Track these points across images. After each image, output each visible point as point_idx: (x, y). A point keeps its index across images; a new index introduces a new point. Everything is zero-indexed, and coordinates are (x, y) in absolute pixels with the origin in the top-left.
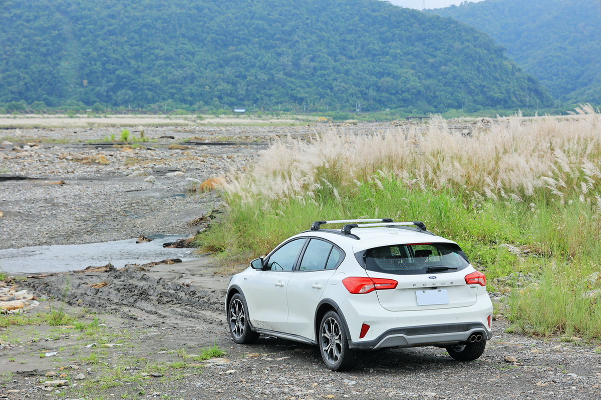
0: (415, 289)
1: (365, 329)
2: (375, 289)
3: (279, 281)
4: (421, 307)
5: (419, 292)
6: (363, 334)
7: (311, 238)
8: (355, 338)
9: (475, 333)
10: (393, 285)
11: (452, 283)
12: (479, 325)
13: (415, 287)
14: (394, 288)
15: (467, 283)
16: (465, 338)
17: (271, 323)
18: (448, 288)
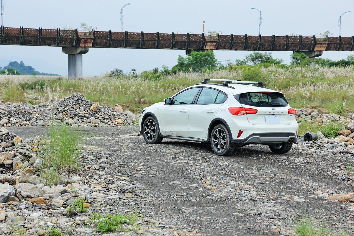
0: (265, 114)
1: (240, 133)
2: (246, 113)
3: (183, 110)
4: (267, 123)
5: (267, 116)
6: (239, 135)
7: (203, 87)
8: (235, 137)
9: (291, 138)
10: (255, 111)
11: (282, 112)
12: (293, 134)
13: (265, 113)
14: (256, 113)
15: (289, 113)
16: (286, 141)
17: (176, 132)
18: (280, 115)
